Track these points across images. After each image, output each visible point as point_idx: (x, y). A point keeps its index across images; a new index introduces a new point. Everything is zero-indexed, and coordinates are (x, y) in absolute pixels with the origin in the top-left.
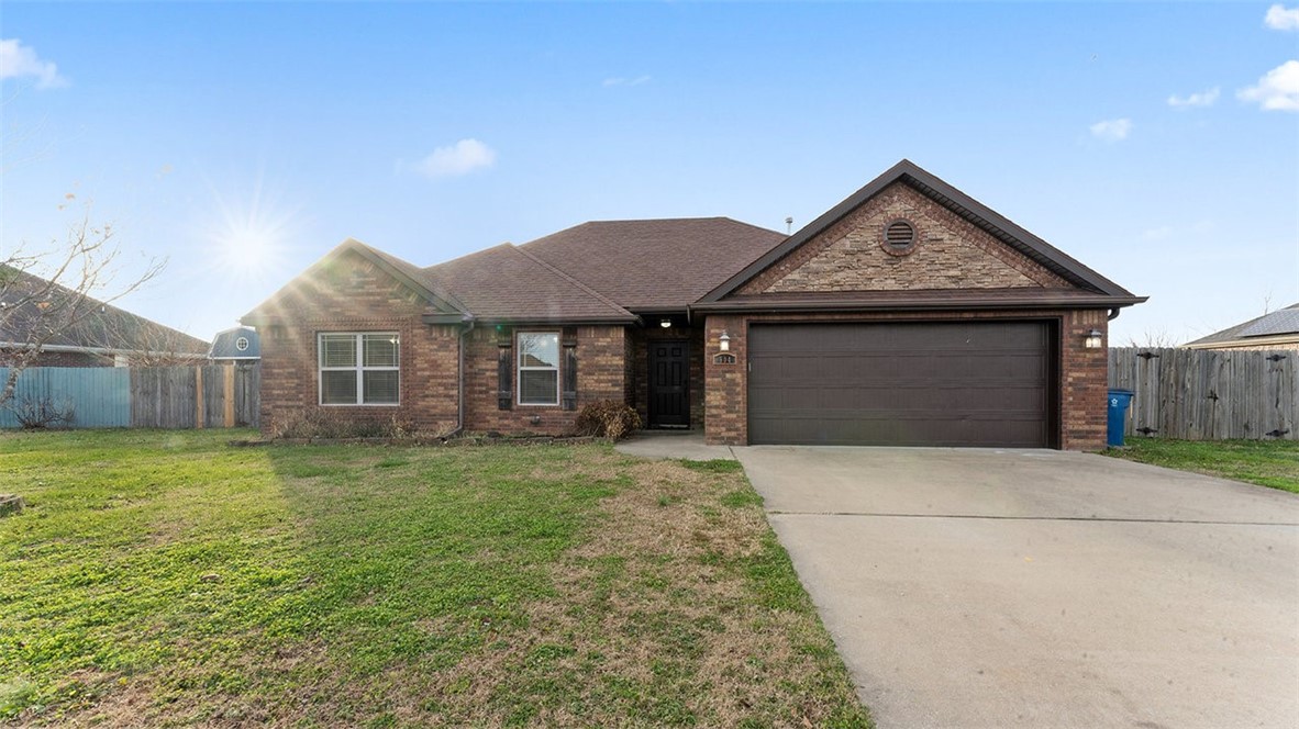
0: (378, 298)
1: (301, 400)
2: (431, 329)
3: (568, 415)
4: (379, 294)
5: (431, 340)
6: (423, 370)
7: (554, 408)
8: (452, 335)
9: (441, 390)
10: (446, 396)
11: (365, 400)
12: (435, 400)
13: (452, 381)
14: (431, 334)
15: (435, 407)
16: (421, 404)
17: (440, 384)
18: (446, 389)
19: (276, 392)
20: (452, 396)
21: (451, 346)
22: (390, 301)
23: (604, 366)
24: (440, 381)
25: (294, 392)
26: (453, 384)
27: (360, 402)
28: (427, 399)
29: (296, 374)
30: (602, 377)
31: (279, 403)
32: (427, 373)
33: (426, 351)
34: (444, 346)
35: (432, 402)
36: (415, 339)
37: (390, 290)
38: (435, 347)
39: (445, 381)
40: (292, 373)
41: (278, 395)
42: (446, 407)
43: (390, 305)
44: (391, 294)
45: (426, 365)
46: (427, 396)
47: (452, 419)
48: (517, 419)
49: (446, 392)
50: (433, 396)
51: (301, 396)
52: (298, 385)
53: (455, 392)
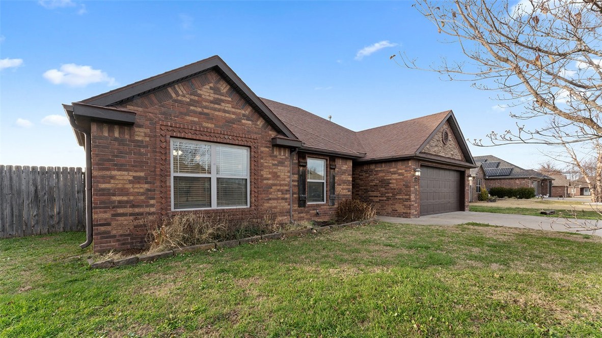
0: (233, 116)
1: (153, 206)
2: (273, 149)
3: (331, 208)
4: (234, 113)
5: (273, 156)
6: (268, 179)
7: (323, 205)
8: (287, 155)
9: (280, 195)
10: (283, 199)
11: (218, 204)
12: (276, 202)
13: (286, 188)
14: (273, 153)
15: (275, 207)
16: (267, 205)
17: (279, 190)
18: (283, 194)
19: (117, 198)
20: (286, 199)
21: (286, 163)
22: (243, 121)
23: (345, 180)
24: (279, 188)
25: (143, 197)
26: (287, 191)
27: (214, 206)
28: (270, 202)
29: (146, 178)
30: (344, 187)
31: (120, 211)
32: (270, 182)
33: (271, 165)
34: (281, 163)
35: (273, 203)
36: (262, 155)
37: (243, 112)
38: (276, 162)
39: (282, 188)
40: (139, 178)
41: (119, 202)
42: (283, 206)
43: (244, 125)
44: (244, 115)
45: (270, 176)
46: (270, 199)
47: (286, 216)
48: (307, 212)
49: (283, 196)
50: (274, 199)
51: (152, 202)
52: (148, 190)
53: (287, 196)
